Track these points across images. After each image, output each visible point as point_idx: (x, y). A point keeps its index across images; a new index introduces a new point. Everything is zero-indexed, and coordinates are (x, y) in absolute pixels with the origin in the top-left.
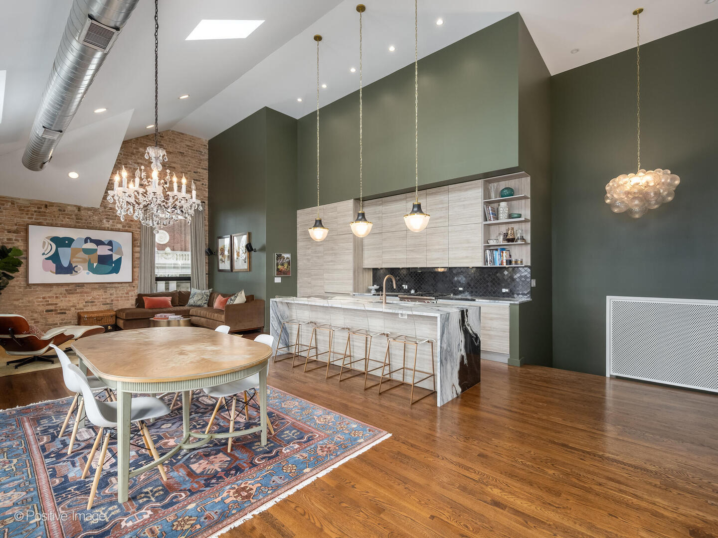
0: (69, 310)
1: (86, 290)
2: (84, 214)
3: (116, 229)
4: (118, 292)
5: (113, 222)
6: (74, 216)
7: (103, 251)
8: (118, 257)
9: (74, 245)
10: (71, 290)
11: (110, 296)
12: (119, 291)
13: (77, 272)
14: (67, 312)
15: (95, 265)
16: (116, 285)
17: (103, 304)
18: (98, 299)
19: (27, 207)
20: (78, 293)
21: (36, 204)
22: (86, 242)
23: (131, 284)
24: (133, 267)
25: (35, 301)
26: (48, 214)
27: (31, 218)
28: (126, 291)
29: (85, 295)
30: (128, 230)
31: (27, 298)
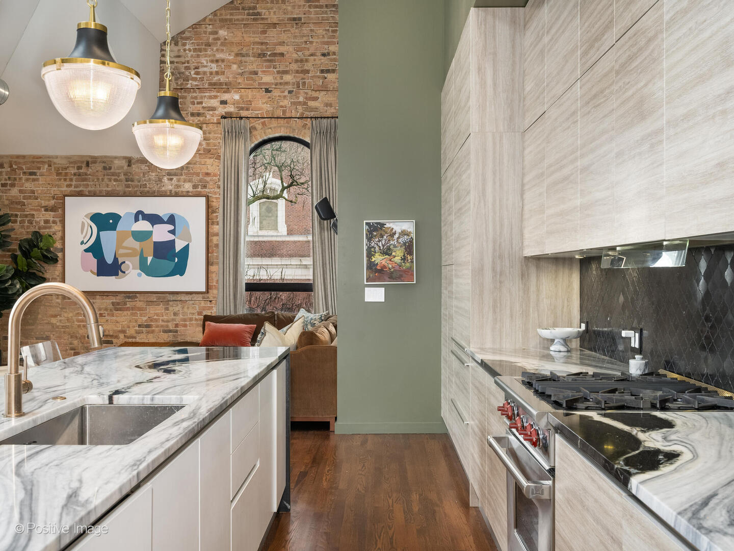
0: (117, 337)
1: (139, 304)
2: (137, 170)
3: (182, 192)
4: (185, 310)
5: (179, 180)
6: (122, 177)
7: (161, 233)
8: (184, 244)
9: (120, 227)
10: (118, 304)
11: (173, 317)
12: (188, 308)
13: (124, 272)
14: (114, 341)
15: (150, 259)
16: (183, 298)
17: (165, 331)
18: (156, 320)
19: (66, 169)
20: (128, 309)
21: (75, 162)
22: (137, 220)
23: (206, 295)
24: (208, 263)
25: (75, 318)
26: (90, 176)
27: (69, 186)
28: (198, 310)
29: (138, 312)
30: (200, 192)
31: (66, 315)
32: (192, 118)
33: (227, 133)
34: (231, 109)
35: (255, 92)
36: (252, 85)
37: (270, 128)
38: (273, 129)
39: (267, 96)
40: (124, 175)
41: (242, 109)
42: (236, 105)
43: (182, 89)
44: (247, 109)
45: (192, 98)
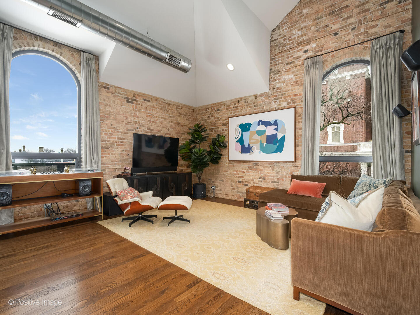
0: (250, 183)
1: (260, 167)
2: (259, 100)
3: (282, 107)
4: (283, 171)
5: (280, 102)
7: (270, 131)
8: (282, 135)
9: (251, 129)
10: (250, 167)
11: (276, 175)
12: (284, 170)
13: (253, 151)
15: (265, 144)
16: (282, 164)
17: (272, 182)
18: (268, 176)
19: (230, 106)
20: (255, 169)
21: (233, 102)
22: (259, 125)
23: (294, 163)
24: (296, 145)
25: (233, 173)
26: (239, 107)
27: (231, 113)
28: (290, 171)
29: (259, 171)
30: (291, 106)
31: (229, 171)
32: (287, 66)
33: (307, 68)
34: (310, 54)
35: (326, 38)
36: (325, 34)
37: (338, 57)
38: (339, 58)
39: (335, 38)
40: (253, 104)
41: (318, 51)
42: (314, 51)
43: (282, 52)
44: (321, 51)
45: (287, 55)
